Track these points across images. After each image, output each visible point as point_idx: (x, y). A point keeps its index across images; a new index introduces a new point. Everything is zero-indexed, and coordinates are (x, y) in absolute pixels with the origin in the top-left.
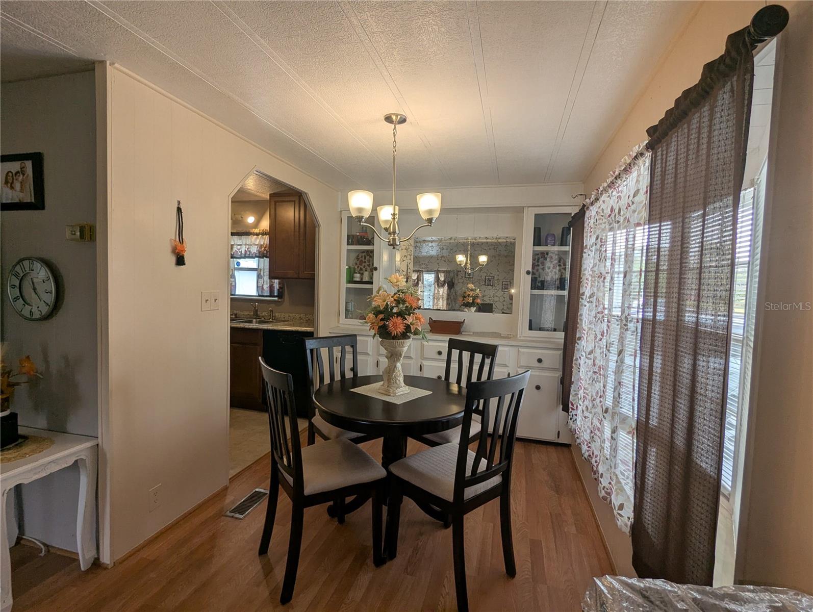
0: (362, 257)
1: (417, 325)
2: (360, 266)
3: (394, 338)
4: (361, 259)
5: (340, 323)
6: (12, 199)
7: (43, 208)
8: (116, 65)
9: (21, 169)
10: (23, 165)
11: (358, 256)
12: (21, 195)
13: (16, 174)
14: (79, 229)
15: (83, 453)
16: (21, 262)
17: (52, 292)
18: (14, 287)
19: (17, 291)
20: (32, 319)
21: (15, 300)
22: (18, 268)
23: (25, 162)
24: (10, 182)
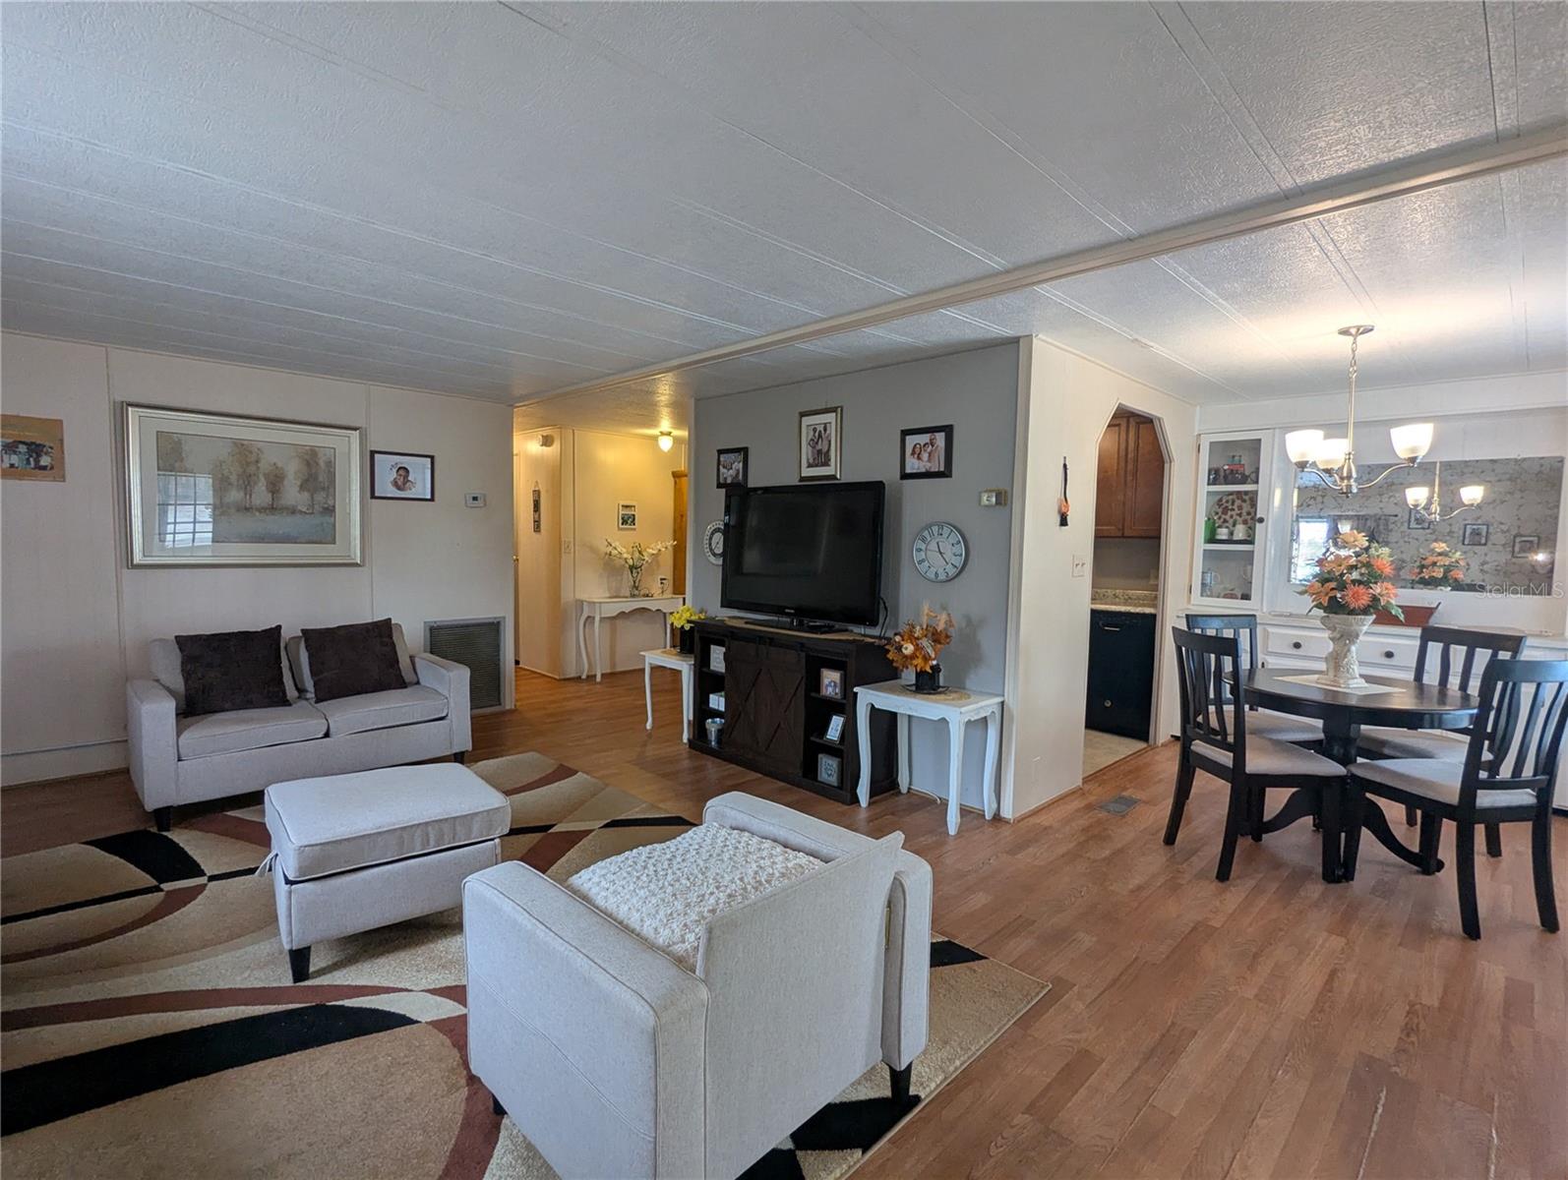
0: (1227, 502)
1: (1389, 597)
2: (1223, 516)
3: (1352, 612)
4: (1225, 505)
5: (1192, 602)
6: (918, 469)
7: (951, 476)
8: (1040, 336)
9: (930, 440)
10: (932, 437)
11: (1221, 500)
12: (929, 464)
13: (924, 445)
14: (994, 494)
15: (996, 706)
16: (929, 527)
17: (961, 555)
18: (920, 550)
19: (922, 555)
20: (936, 581)
21: (920, 562)
22: (926, 533)
23: (936, 434)
24: (917, 453)
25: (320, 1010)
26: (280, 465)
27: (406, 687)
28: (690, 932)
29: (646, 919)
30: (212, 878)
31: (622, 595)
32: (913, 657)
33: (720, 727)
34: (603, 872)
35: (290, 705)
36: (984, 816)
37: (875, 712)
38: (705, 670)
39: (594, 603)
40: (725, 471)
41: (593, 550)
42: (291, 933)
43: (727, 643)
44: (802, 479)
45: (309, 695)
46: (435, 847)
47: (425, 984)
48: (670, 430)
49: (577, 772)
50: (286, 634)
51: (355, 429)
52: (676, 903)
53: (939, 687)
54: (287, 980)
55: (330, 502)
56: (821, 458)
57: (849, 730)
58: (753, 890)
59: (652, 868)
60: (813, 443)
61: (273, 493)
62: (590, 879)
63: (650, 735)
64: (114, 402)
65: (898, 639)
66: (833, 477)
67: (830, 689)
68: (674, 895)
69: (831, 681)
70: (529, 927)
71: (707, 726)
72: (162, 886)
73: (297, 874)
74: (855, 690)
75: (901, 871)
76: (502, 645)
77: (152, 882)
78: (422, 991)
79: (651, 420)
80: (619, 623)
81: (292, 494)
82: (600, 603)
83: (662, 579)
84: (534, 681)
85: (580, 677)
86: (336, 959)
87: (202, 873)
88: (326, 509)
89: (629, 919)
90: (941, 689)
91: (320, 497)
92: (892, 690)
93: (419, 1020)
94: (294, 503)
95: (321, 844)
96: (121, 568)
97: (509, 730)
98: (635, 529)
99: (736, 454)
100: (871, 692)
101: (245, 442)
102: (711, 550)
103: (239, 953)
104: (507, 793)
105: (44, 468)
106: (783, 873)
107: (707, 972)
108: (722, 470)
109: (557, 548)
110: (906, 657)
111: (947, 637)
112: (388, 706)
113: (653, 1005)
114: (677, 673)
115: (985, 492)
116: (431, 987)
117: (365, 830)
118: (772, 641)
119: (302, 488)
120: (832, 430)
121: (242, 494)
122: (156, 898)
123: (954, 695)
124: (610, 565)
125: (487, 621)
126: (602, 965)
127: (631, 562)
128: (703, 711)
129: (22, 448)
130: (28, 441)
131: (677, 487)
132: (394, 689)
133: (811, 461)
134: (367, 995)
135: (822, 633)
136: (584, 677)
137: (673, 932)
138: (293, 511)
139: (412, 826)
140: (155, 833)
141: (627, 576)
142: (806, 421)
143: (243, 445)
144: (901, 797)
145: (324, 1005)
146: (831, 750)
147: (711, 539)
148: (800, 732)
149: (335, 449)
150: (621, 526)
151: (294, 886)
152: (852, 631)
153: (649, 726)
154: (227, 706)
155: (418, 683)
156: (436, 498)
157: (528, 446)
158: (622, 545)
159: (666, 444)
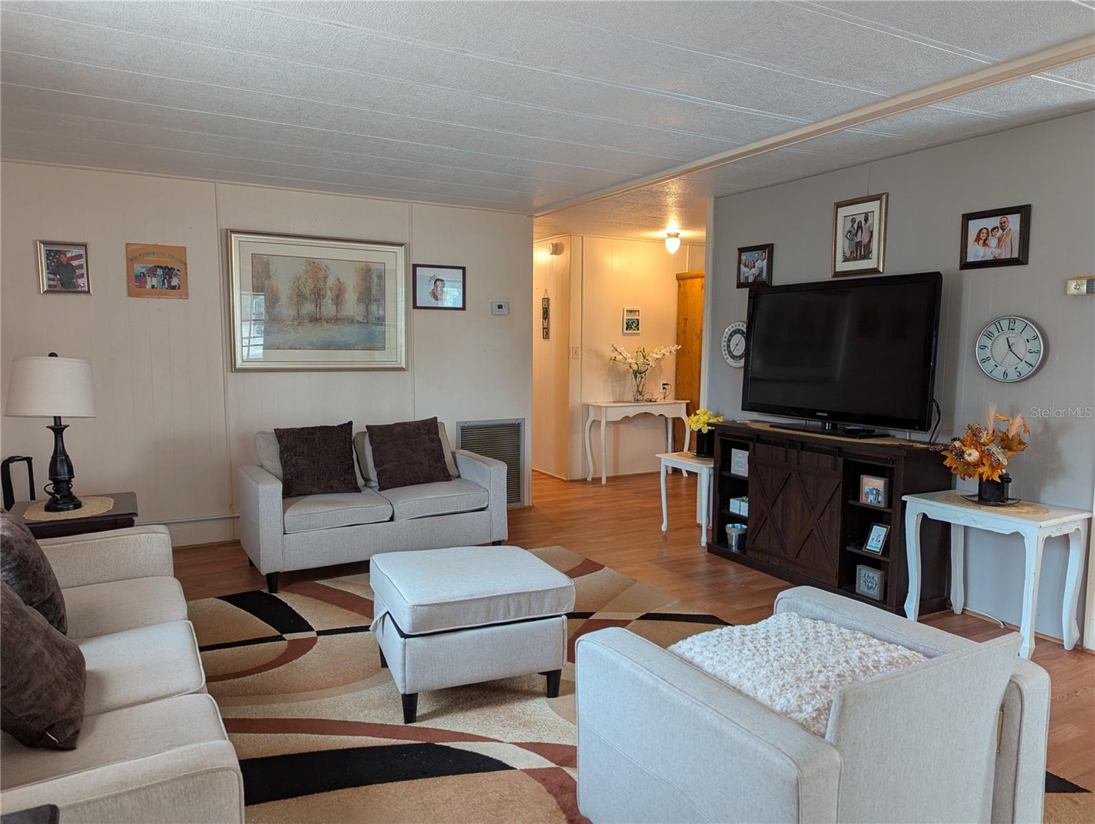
6: (983, 257)
7: (1027, 263)
9: (1001, 224)
10: (1004, 219)
12: (998, 251)
13: (993, 230)
14: (1085, 282)
15: (1080, 523)
16: (996, 322)
17: (1038, 352)
18: (983, 347)
19: (987, 353)
20: (1005, 381)
21: (984, 361)
22: (993, 329)
23: (1009, 216)
24: (982, 239)
25: (429, 748)
26: (342, 280)
27: (451, 480)
28: (806, 703)
29: (758, 687)
30: (319, 633)
31: (625, 400)
32: (979, 463)
33: (741, 533)
34: (703, 643)
35: (360, 492)
36: (1062, 646)
37: (926, 522)
38: (724, 473)
39: (601, 407)
40: (746, 270)
41: (599, 356)
42: (404, 679)
43: (751, 447)
44: (836, 274)
45: (373, 484)
46: (514, 618)
47: (510, 738)
48: (678, 231)
49: (604, 567)
50: (355, 430)
51: (401, 245)
52: (786, 676)
53: (1008, 499)
54: (399, 720)
55: (381, 313)
56: (861, 250)
57: (895, 542)
58: (861, 673)
59: (751, 645)
60: (851, 235)
61: (337, 305)
62: (691, 649)
63: (665, 537)
64: (221, 230)
65: (957, 444)
66: (876, 270)
67: (871, 498)
68: (782, 669)
69: (872, 488)
70: (651, 682)
71: (727, 531)
72: (284, 636)
73: (411, 629)
74: (904, 498)
75: (1017, 675)
76: (522, 446)
77: (273, 631)
78: (510, 743)
79: (657, 222)
80: (622, 427)
81: (352, 306)
82: (606, 407)
83: (664, 384)
84: (544, 481)
85: (586, 480)
86: (434, 708)
87: (311, 629)
88: (378, 319)
89: (741, 686)
90: (1009, 502)
91: (373, 308)
92: (948, 500)
93: (514, 766)
94: (352, 314)
95: (428, 605)
96: (227, 372)
97: (531, 525)
98: (638, 334)
99: (760, 252)
100: (923, 501)
101: (317, 261)
102: (729, 352)
103: (357, 695)
104: (571, 574)
105: (173, 288)
106: (890, 662)
107: (838, 739)
108: (743, 269)
109: (566, 353)
110: (968, 464)
111: (1021, 443)
112: (440, 496)
113: (793, 758)
114: (693, 475)
115: (1074, 279)
116: (519, 741)
117: (461, 597)
118: (803, 445)
119: (359, 300)
120: (875, 221)
121: (314, 305)
122: (281, 646)
123: (1026, 509)
124: (614, 370)
125: (510, 422)
126: (732, 719)
127: (635, 367)
128: (722, 516)
129: (160, 272)
130: (163, 265)
131: (682, 289)
132: (442, 481)
133: (848, 254)
134: (466, 741)
135: (860, 438)
136: (589, 479)
137: (789, 702)
138: (352, 321)
139: (497, 597)
140: (267, 594)
141: (631, 382)
142: (843, 212)
143: (314, 263)
144: (956, 618)
145: (433, 744)
146: (872, 562)
147: (729, 340)
148: (835, 542)
149: (384, 263)
150: (625, 331)
151: (407, 640)
152: (894, 437)
153: (664, 527)
154: (315, 490)
155: (459, 477)
156: (467, 308)
157: (542, 256)
158: (627, 350)
159: (673, 246)
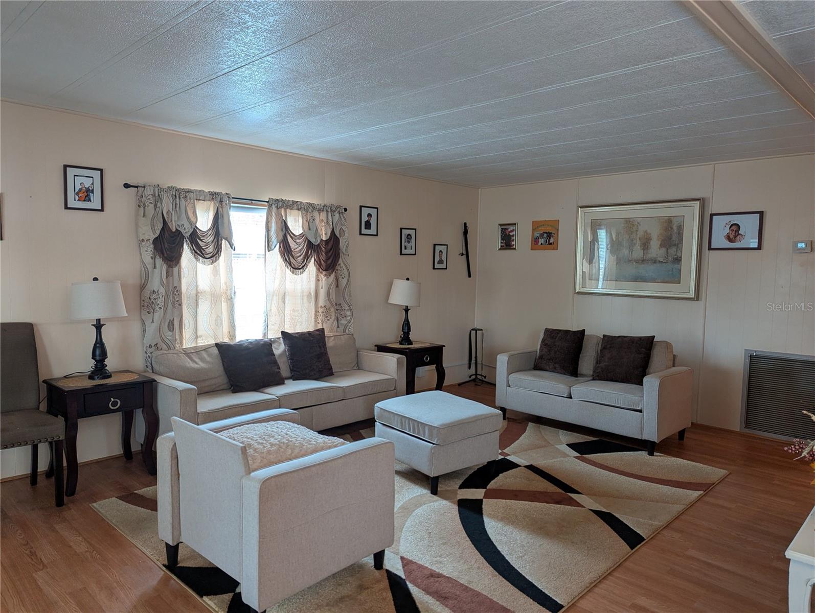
26: (649, 231)
51: (697, 200)
55: (678, 254)
61: (644, 250)
64: (575, 207)
81: (655, 250)
88: (676, 259)
91: (672, 251)
94: (655, 256)
96: (571, 293)
101: (631, 220)
105: (551, 244)
119: (661, 246)
121: (628, 251)
129: (545, 235)
130: (547, 232)
138: (655, 261)
149: (684, 217)
156: (762, 248)
